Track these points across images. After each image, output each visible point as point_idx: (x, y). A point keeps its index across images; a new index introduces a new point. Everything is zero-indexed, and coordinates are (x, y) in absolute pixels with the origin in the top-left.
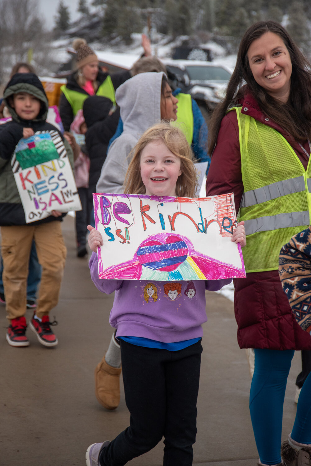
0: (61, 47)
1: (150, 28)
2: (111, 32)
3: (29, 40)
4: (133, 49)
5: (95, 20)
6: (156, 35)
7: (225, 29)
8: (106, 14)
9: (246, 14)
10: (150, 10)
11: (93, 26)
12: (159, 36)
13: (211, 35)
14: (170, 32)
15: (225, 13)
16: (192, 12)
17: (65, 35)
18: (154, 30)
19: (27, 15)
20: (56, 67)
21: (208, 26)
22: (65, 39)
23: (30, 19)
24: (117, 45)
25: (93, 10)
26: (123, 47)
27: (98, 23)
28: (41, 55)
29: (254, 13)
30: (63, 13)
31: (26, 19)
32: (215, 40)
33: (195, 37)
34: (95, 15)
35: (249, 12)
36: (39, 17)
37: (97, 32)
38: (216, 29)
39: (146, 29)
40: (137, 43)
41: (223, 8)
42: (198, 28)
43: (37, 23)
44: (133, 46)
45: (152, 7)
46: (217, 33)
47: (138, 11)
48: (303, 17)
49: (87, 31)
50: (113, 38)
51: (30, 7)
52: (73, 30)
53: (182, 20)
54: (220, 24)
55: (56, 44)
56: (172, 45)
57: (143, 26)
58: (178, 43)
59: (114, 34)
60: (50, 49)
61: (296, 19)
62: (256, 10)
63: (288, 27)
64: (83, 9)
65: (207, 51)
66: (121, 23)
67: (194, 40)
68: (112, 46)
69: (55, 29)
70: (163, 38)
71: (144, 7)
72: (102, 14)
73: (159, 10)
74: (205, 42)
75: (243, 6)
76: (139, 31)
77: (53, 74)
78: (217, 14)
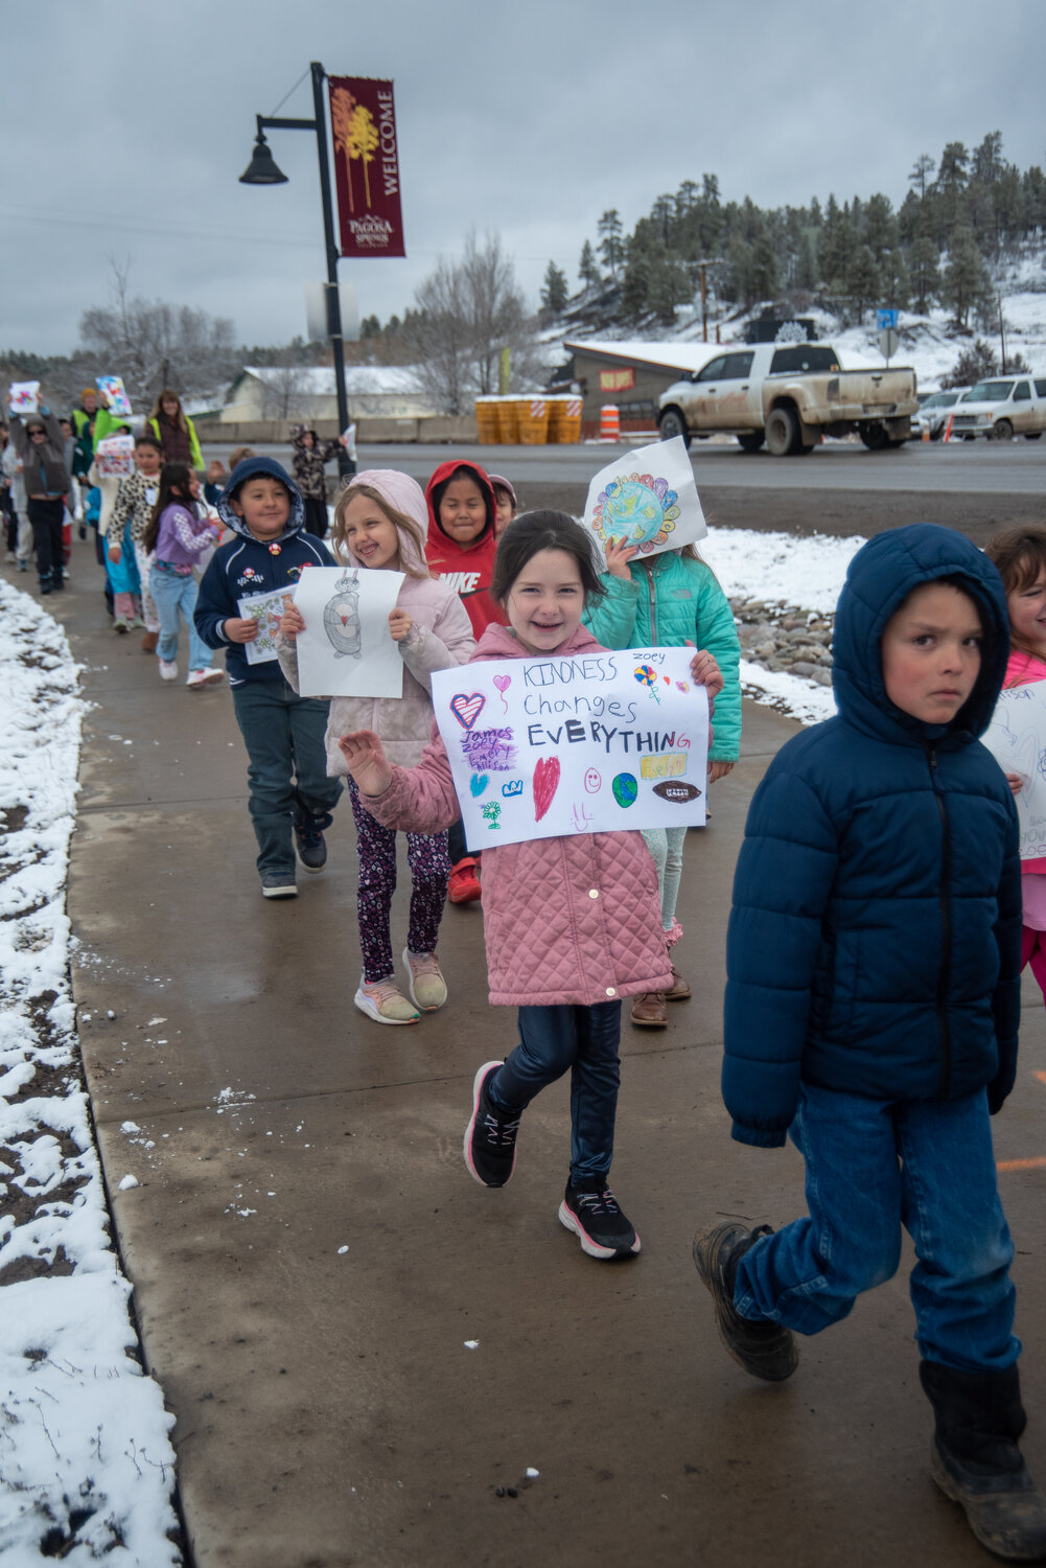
0: (553, 340)
1: (706, 292)
2: (639, 306)
3: (498, 336)
4: (678, 332)
5: (611, 287)
6: (715, 305)
7: (837, 284)
8: (628, 277)
9: (873, 255)
10: (704, 262)
11: (605, 301)
12: (722, 306)
13: (815, 295)
14: (741, 298)
15: (835, 255)
16: (776, 259)
17: (559, 320)
18: (712, 296)
19: (493, 292)
20: (548, 375)
21: (807, 282)
22: (560, 327)
23: (499, 298)
24: (649, 326)
25: (605, 272)
26: (661, 330)
27: (615, 293)
28: (520, 357)
29: (887, 252)
30: (556, 282)
31: (493, 299)
32: (820, 304)
33: (787, 302)
34: (608, 281)
35: (878, 250)
36: (515, 294)
37: (614, 310)
38: (821, 285)
39: (699, 295)
40: (684, 322)
41: (832, 247)
42: (789, 286)
43: (512, 305)
44: (677, 327)
45: (707, 258)
46: (821, 292)
47: (684, 266)
48: (973, 252)
49: (594, 309)
50: (644, 316)
51: (498, 279)
52: (572, 310)
53: (762, 273)
54: (827, 277)
55: (545, 336)
56: (746, 319)
57: (695, 290)
58: (756, 315)
59: (642, 311)
60: (535, 345)
61: (961, 256)
62: (891, 249)
63: (947, 271)
64: (588, 272)
65: (808, 325)
66: (655, 290)
67: (782, 306)
68: (640, 329)
69: (541, 311)
70: (728, 309)
71: (693, 258)
72: (621, 277)
73: (719, 260)
74: (804, 309)
75: (868, 241)
76: (687, 300)
77: (542, 389)
78: (821, 258)
